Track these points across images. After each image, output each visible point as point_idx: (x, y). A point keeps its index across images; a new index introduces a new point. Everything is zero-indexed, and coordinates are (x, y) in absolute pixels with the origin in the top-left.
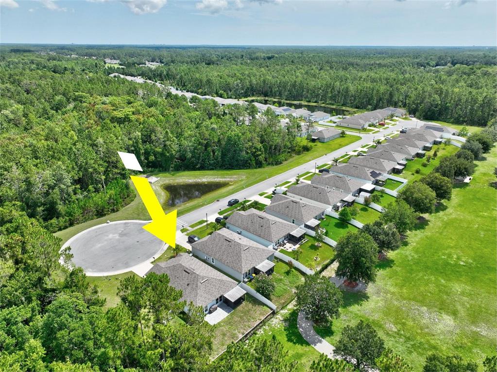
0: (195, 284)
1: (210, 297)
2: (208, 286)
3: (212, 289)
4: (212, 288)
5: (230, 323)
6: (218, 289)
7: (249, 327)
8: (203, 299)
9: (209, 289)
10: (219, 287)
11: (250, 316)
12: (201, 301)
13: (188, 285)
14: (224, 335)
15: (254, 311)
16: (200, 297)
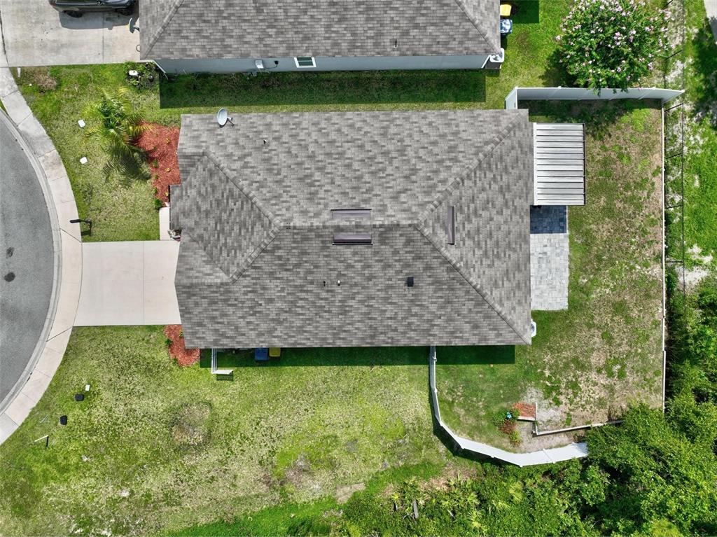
0: (435, 263)
1: (514, 256)
2: (478, 231)
3: (493, 225)
4: (491, 219)
5: (599, 259)
6: (506, 204)
7: (653, 223)
8: (506, 283)
9: (490, 235)
10: (501, 190)
11: (627, 187)
12: (508, 298)
13: (410, 283)
14: (620, 308)
15: (620, 157)
16: (496, 293)
